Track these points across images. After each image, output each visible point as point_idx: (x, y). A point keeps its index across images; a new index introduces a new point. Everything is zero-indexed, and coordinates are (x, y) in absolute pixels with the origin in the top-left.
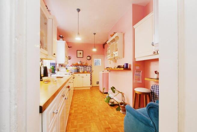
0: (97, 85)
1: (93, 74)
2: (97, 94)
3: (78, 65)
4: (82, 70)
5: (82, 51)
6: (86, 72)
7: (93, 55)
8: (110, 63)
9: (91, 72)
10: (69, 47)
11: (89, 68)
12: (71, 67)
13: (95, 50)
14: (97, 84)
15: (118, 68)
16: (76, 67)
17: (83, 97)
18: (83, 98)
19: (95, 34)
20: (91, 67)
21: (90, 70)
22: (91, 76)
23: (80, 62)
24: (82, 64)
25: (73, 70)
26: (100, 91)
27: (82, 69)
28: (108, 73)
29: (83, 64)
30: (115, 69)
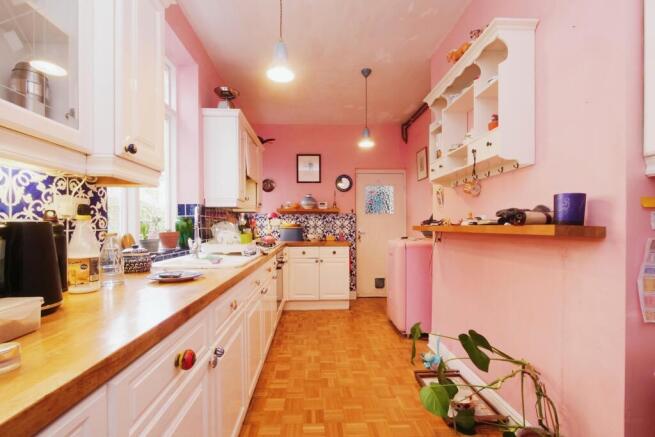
0: (380, 293)
1: (360, 246)
2: (380, 339)
3: (303, 212)
4: (319, 231)
5: (317, 158)
6: (334, 238)
7: (359, 171)
8: (441, 201)
9: (350, 240)
10: (263, 142)
11: (347, 223)
12: (276, 222)
13: (366, 144)
14: (377, 287)
15: (501, 222)
16: (293, 222)
17: (317, 353)
18: (317, 359)
19: (367, 73)
20: (352, 218)
21: (347, 231)
22: (351, 254)
23: (310, 198)
24: (315, 206)
25: (282, 232)
26: (391, 323)
27: (315, 227)
28: (430, 248)
29: (321, 208)
30: (475, 229)
